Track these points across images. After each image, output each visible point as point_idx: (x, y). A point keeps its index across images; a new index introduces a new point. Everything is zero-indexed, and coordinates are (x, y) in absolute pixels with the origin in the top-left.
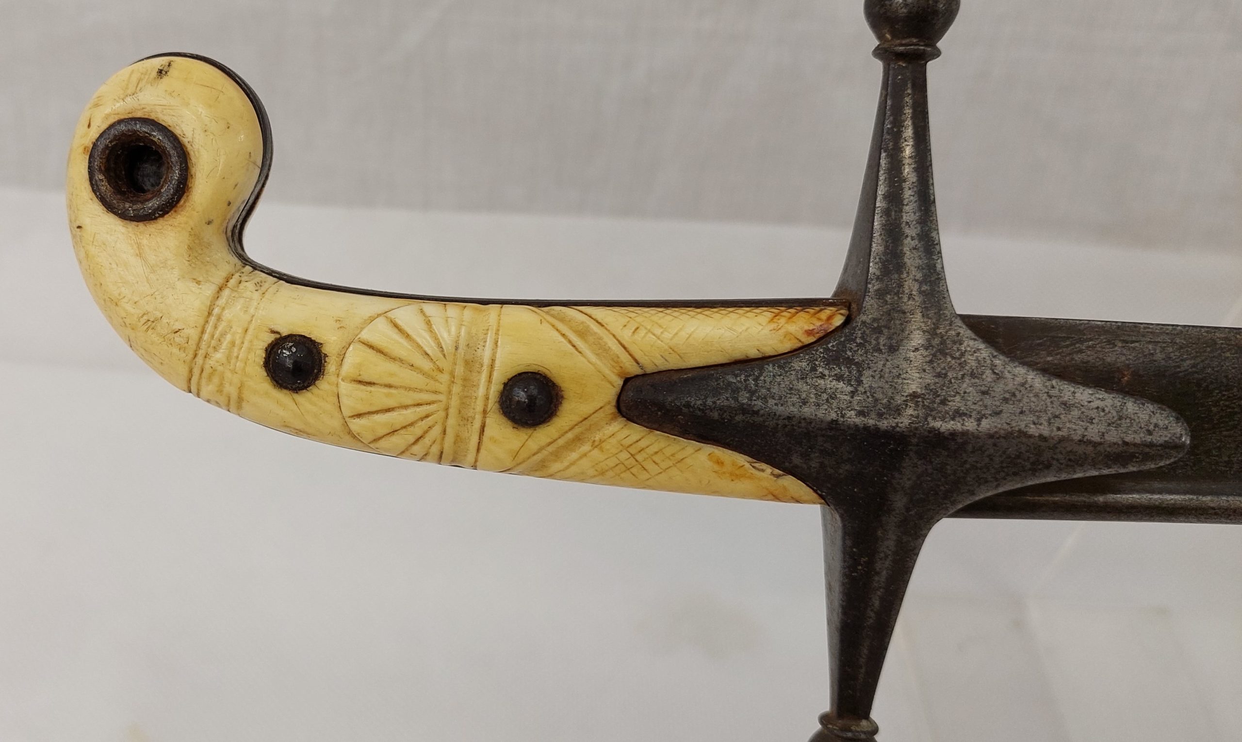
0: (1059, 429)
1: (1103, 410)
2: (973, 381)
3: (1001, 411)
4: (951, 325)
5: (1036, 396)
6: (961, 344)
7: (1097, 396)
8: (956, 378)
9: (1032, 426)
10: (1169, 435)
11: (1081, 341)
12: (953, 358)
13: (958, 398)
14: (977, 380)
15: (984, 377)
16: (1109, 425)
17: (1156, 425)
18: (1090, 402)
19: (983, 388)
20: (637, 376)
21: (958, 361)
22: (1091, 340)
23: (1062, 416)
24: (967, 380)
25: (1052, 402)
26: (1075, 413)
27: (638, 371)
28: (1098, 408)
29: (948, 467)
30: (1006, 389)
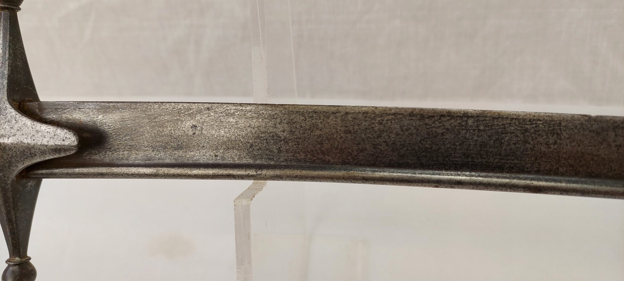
0: (34, 140)
1: (49, 133)
2: (9, 124)
3: (16, 134)
4: (4, 104)
5: (28, 128)
6: (6, 110)
7: (48, 127)
8: (3, 123)
9: (25, 139)
10: (70, 141)
12: (3, 115)
13: (3, 130)
14: (10, 123)
15: (12, 122)
16: (51, 138)
17: (66, 138)
18: (45, 130)
19: (11, 126)
21: (5, 117)
23: (35, 135)
24: (6, 123)
25: (33, 130)
26: (40, 134)
28: (48, 132)
29: (5, 156)
30: (19, 126)
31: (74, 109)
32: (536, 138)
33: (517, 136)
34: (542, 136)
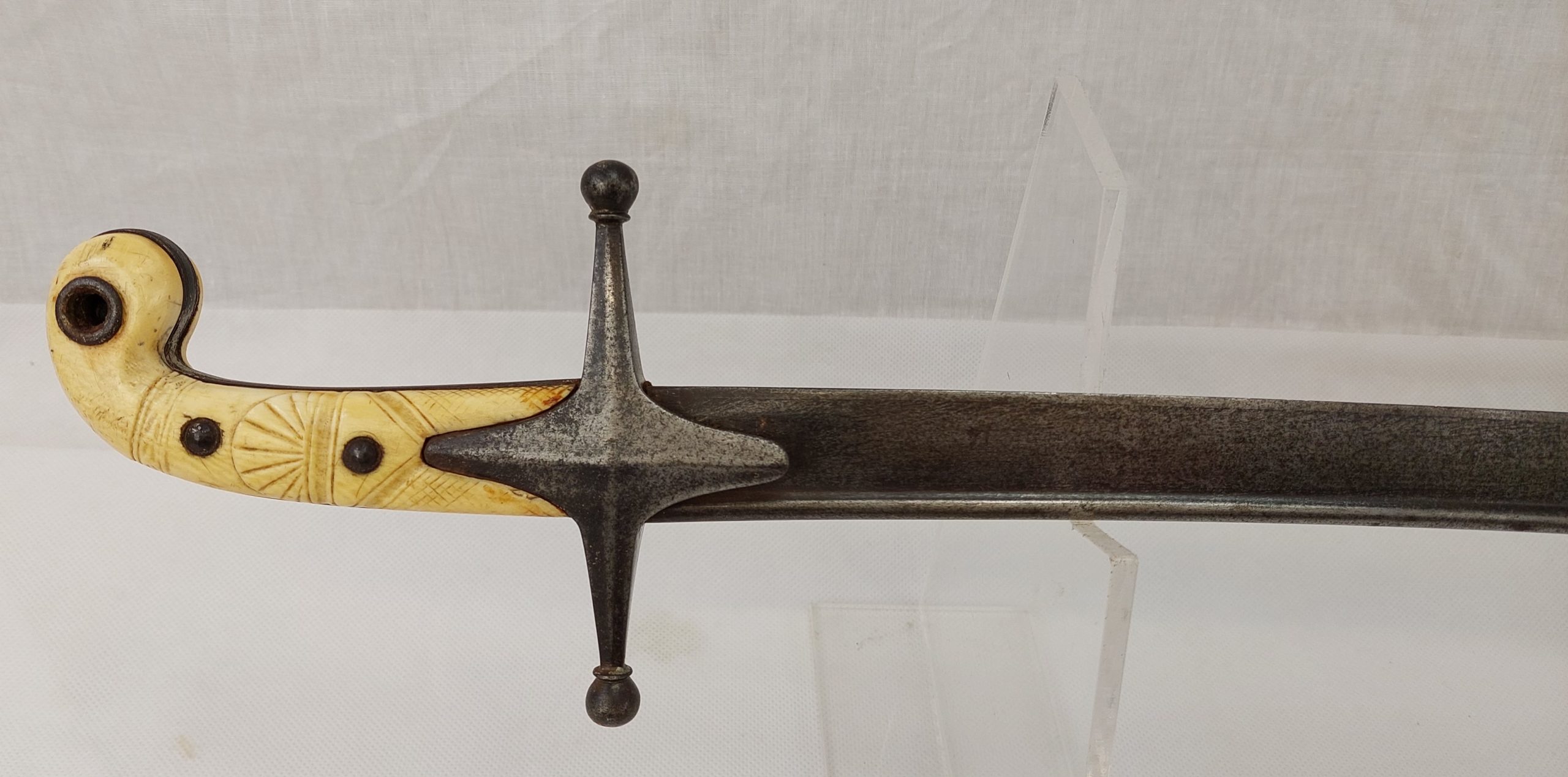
0: (703, 459)
1: (732, 445)
2: (649, 430)
3: (666, 449)
4: (635, 394)
5: (689, 437)
6: (641, 406)
7: (729, 436)
8: (638, 428)
9: (686, 457)
10: (774, 460)
11: (732, 401)
12: (636, 415)
13: (639, 441)
14: (651, 429)
15: (656, 427)
16: (736, 455)
17: (766, 454)
18: (723, 440)
19: (655, 434)
20: (434, 436)
21: (639, 417)
22: (739, 400)
23: (705, 450)
24: (645, 428)
25: (699, 442)
26: (714, 448)
27: (434, 433)
28: (728, 444)
29: (639, 487)
30: (670, 434)
31: (750, 401)
32: (1524, 449)
33: (1497, 446)
34: (1533, 446)
